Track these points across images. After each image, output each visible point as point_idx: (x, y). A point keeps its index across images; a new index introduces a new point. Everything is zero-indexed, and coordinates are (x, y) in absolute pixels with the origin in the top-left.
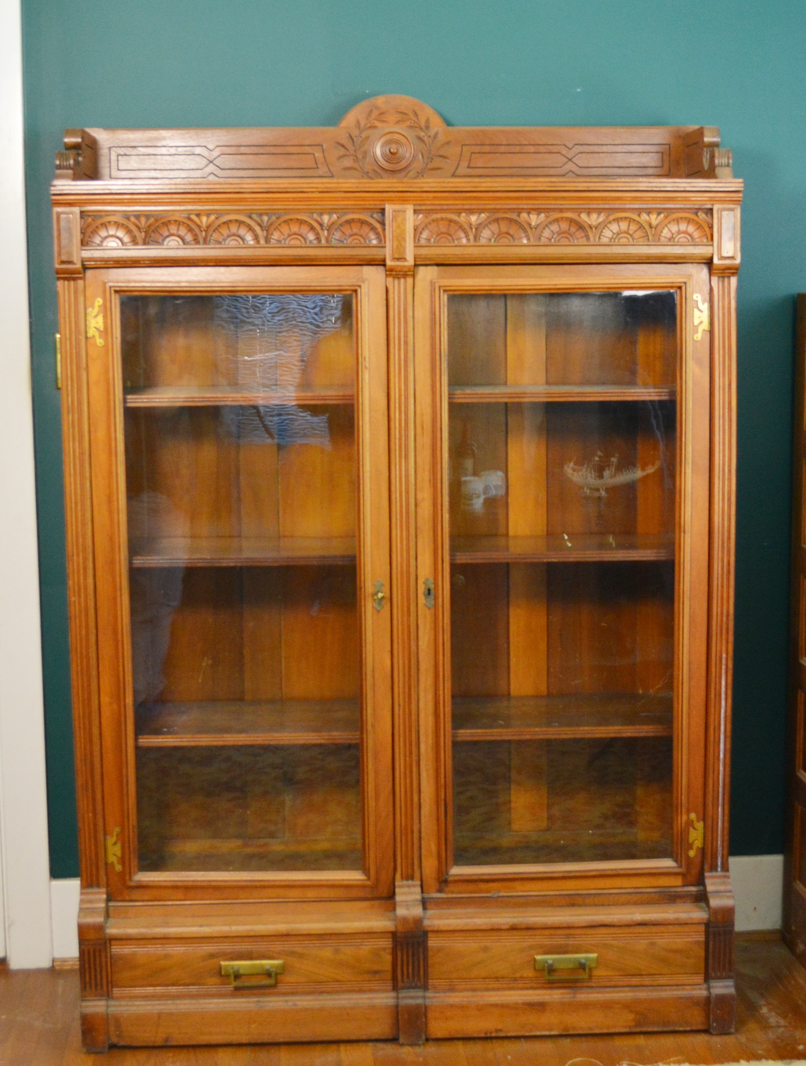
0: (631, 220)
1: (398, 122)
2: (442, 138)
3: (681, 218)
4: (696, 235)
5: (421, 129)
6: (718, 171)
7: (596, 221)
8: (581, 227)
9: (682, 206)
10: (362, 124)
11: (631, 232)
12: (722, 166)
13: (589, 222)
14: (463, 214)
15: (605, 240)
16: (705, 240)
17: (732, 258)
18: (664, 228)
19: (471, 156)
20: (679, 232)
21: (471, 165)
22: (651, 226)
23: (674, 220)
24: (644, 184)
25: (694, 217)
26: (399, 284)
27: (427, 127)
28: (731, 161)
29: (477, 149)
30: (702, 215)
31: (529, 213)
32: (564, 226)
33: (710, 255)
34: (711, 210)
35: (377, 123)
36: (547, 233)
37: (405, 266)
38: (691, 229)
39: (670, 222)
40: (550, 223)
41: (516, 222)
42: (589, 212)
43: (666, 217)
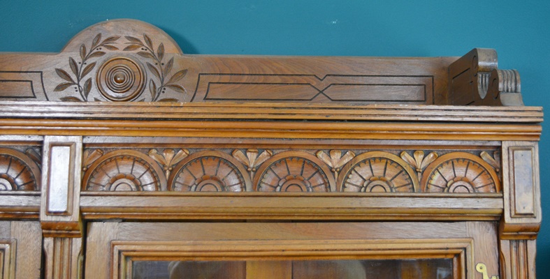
0: (388, 161)
1: (128, 48)
2: (177, 67)
3: (458, 159)
4: (479, 182)
5: (154, 56)
6: (502, 96)
7: (339, 162)
8: (318, 170)
9: (459, 143)
10: (88, 51)
11: (388, 178)
12: (508, 91)
13: (330, 164)
14: (154, 151)
15: (351, 189)
16: (492, 190)
17: (531, 215)
18: (434, 173)
19: (209, 86)
20: (455, 179)
21: (209, 97)
22: (415, 170)
23: (447, 162)
24: (406, 112)
25: (475, 158)
26: (62, 247)
27: (161, 54)
28: (519, 86)
29: (217, 79)
30: (486, 156)
31: (246, 151)
32: (295, 168)
33: (500, 211)
34: (499, 148)
35: (104, 49)
36: (269, 179)
37: (66, 223)
38: (471, 174)
39: (442, 165)
40: (275, 164)
41: (226, 162)
42: (330, 150)
43: (436, 158)
